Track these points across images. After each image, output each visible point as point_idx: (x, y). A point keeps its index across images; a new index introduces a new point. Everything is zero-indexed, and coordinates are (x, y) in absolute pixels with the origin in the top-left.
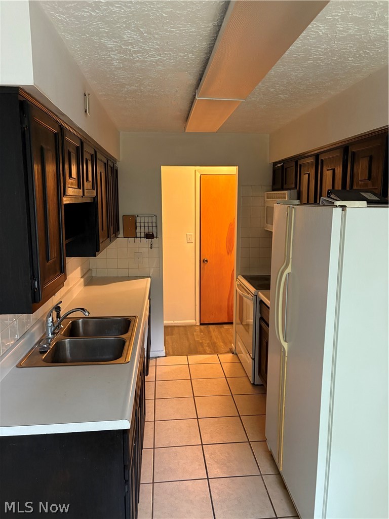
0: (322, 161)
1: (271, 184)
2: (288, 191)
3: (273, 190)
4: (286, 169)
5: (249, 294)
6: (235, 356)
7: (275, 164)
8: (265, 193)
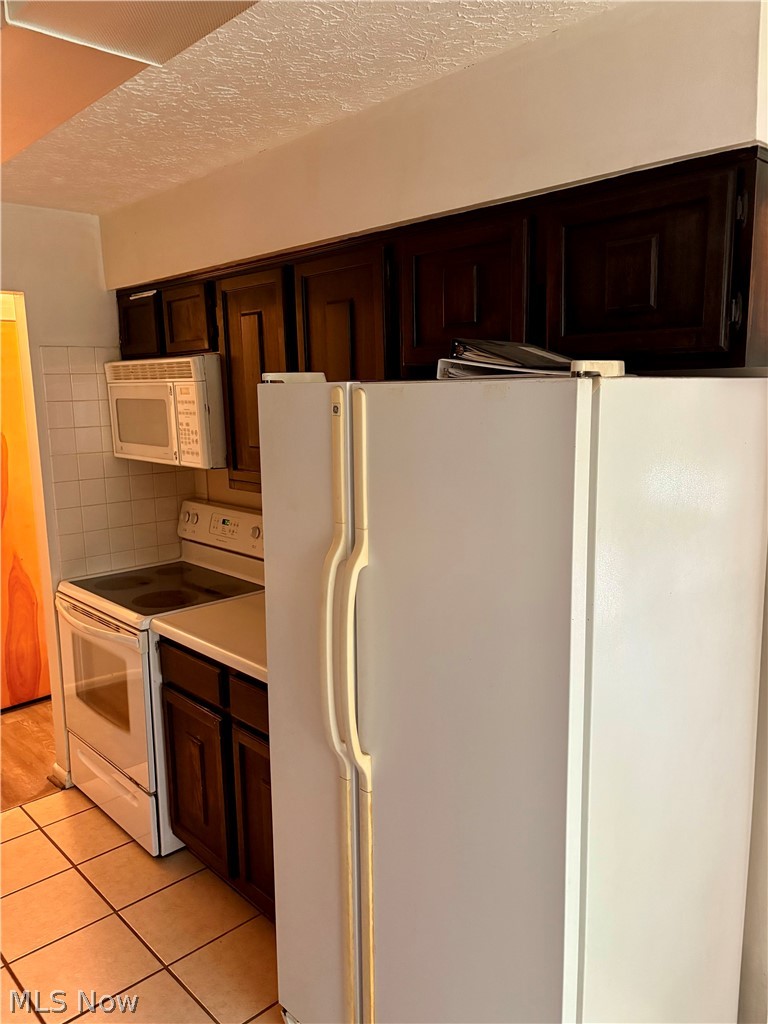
0: (306, 281)
1: (117, 342)
2: (196, 358)
3: (125, 357)
4: (169, 304)
5: (117, 629)
6: (72, 794)
7: (123, 294)
8: (107, 366)
